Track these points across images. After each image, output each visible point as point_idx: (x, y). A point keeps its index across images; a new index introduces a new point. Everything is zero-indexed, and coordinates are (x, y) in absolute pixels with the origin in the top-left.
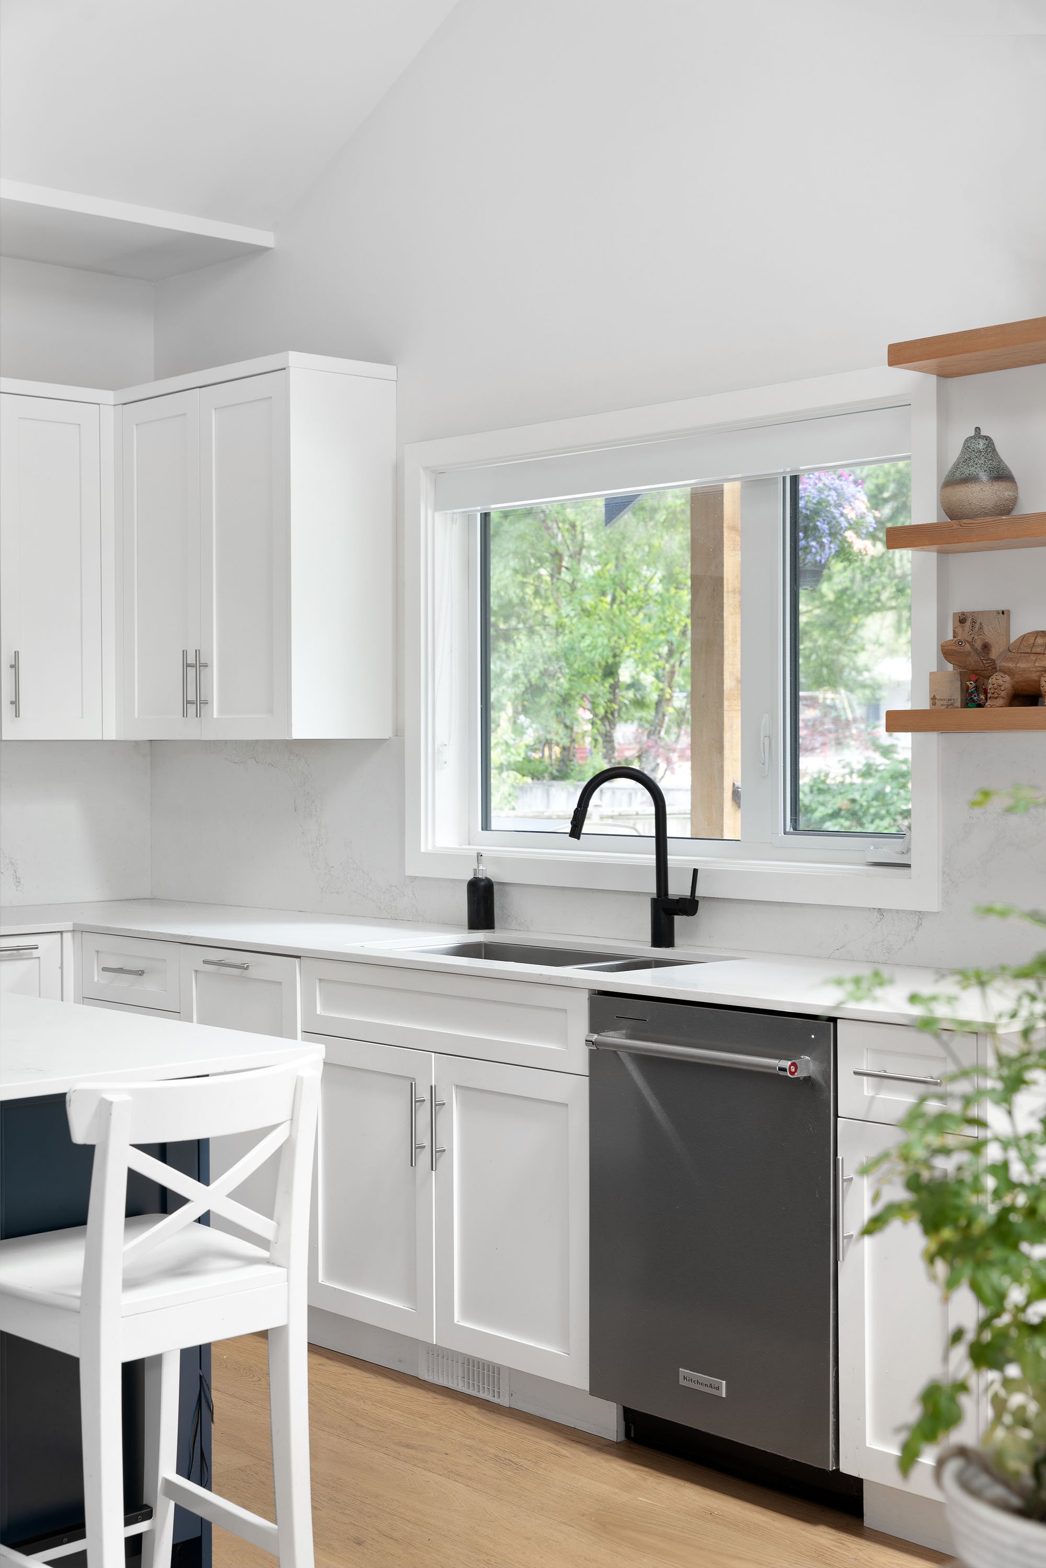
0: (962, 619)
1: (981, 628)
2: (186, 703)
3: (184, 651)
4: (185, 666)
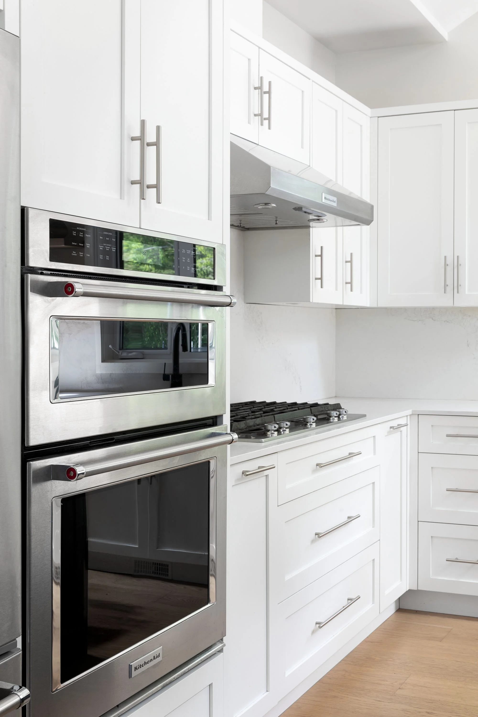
2: (446, 286)
3: (445, 257)
4: (446, 265)
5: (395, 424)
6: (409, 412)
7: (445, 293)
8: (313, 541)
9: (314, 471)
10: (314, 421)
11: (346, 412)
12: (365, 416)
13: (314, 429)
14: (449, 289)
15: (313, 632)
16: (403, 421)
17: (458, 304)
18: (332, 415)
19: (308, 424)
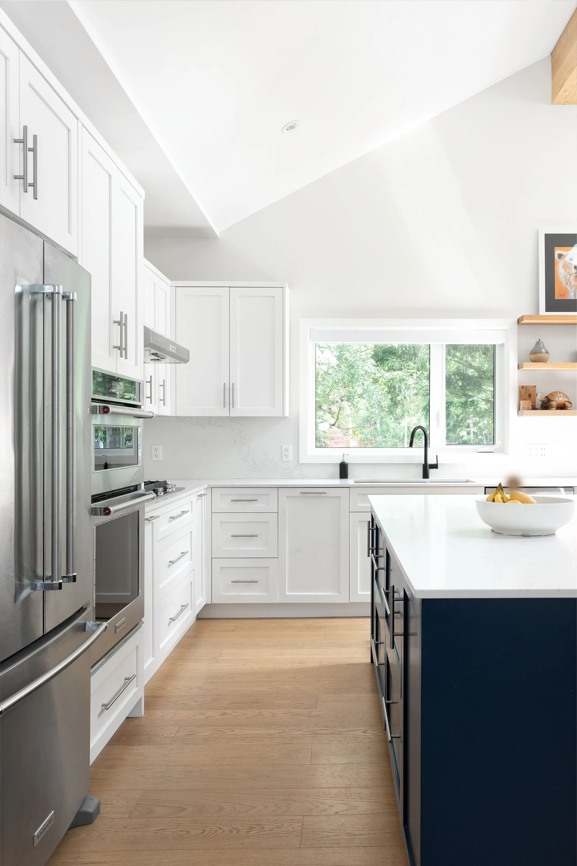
0: (523, 387)
1: (528, 390)
2: (224, 403)
3: (224, 383)
4: (224, 389)
5: (200, 493)
6: (206, 486)
7: (224, 407)
8: (169, 566)
9: (170, 522)
10: (162, 491)
11: (175, 486)
12: (184, 488)
13: (162, 496)
14: (227, 405)
15: (169, 624)
16: (203, 492)
17: (233, 415)
18: (168, 488)
19: (159, 493)
